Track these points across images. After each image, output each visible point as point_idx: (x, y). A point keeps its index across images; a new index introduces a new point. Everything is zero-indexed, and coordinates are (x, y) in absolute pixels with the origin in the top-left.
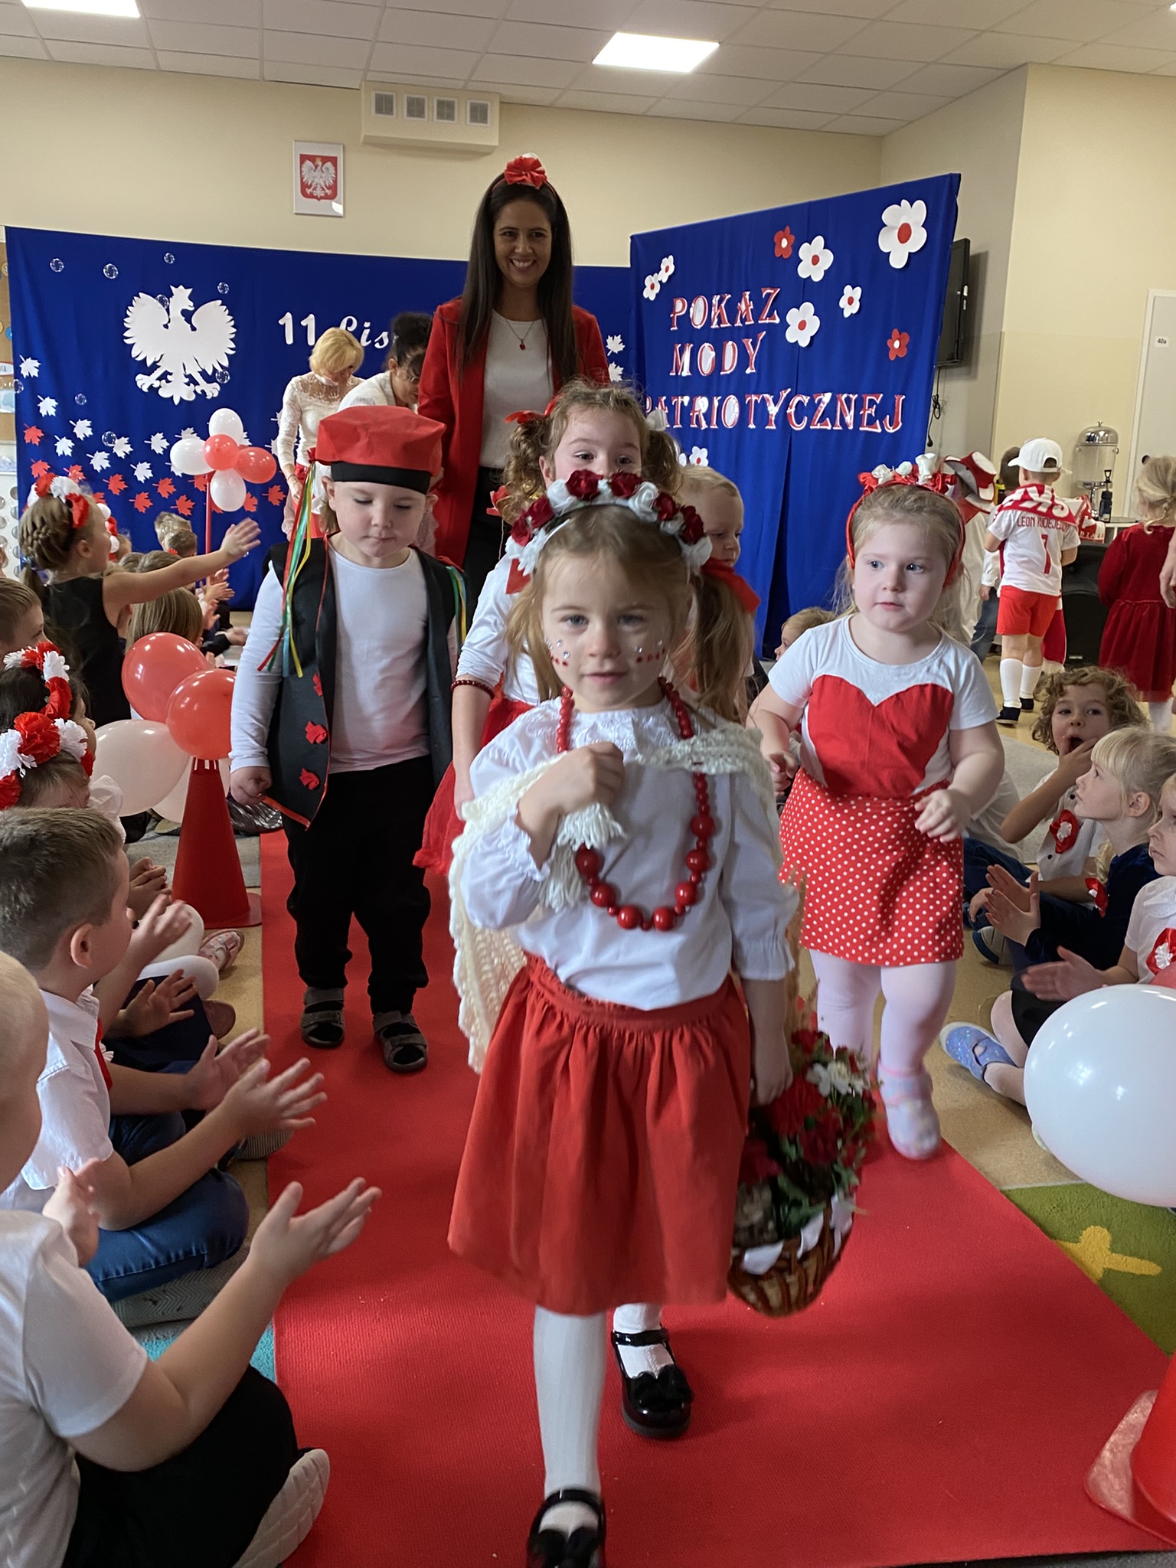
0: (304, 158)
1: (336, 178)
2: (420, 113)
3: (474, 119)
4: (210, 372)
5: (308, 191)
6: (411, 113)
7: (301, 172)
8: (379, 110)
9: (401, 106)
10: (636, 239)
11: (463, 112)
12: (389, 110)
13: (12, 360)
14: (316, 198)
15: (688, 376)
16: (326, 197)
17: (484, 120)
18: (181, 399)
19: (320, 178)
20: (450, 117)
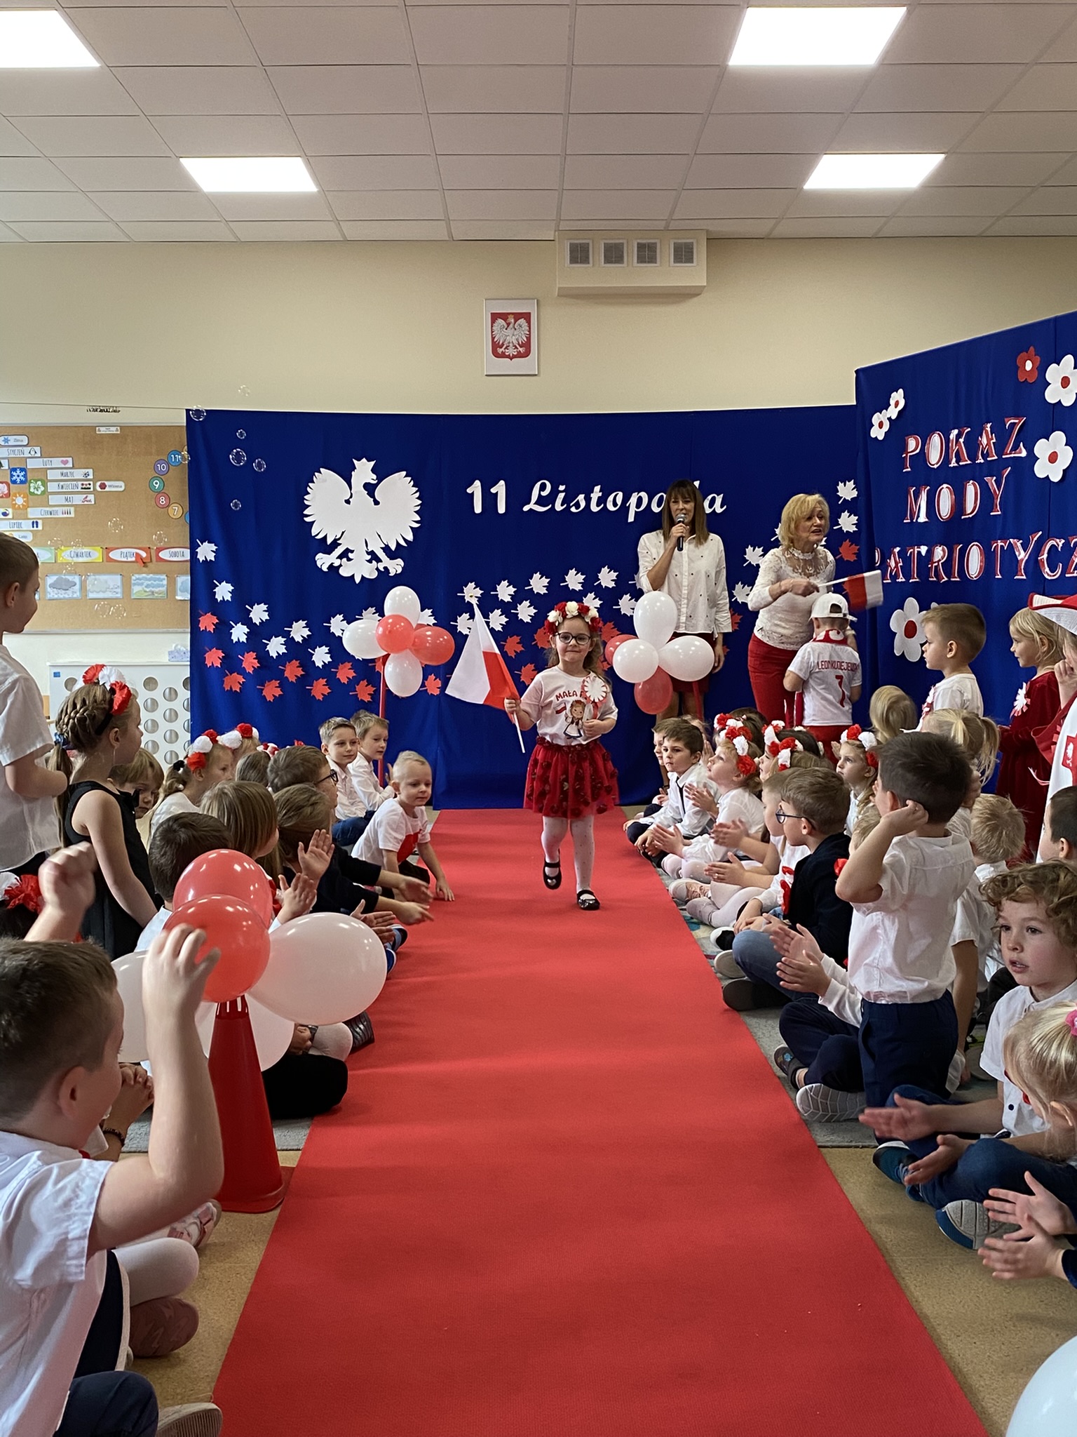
0: (495, 317)
1: (530, 334)
2: (619, 259)
3: (678, 259)
4: (393, 549)
5: (500, 351)
6: (608, 260)
7: (492, 332)
8: (574, 260)
9: (598, 254)
10: (861, 374)
11: (666, 252)
12: (585, 260)
13: (189, 546)
14: (508, 357)
15: (926, 522)
16: (520, 355)
17: (690, 260)
18: (363, 576)
19: (512, 337)
20: (652, 260)
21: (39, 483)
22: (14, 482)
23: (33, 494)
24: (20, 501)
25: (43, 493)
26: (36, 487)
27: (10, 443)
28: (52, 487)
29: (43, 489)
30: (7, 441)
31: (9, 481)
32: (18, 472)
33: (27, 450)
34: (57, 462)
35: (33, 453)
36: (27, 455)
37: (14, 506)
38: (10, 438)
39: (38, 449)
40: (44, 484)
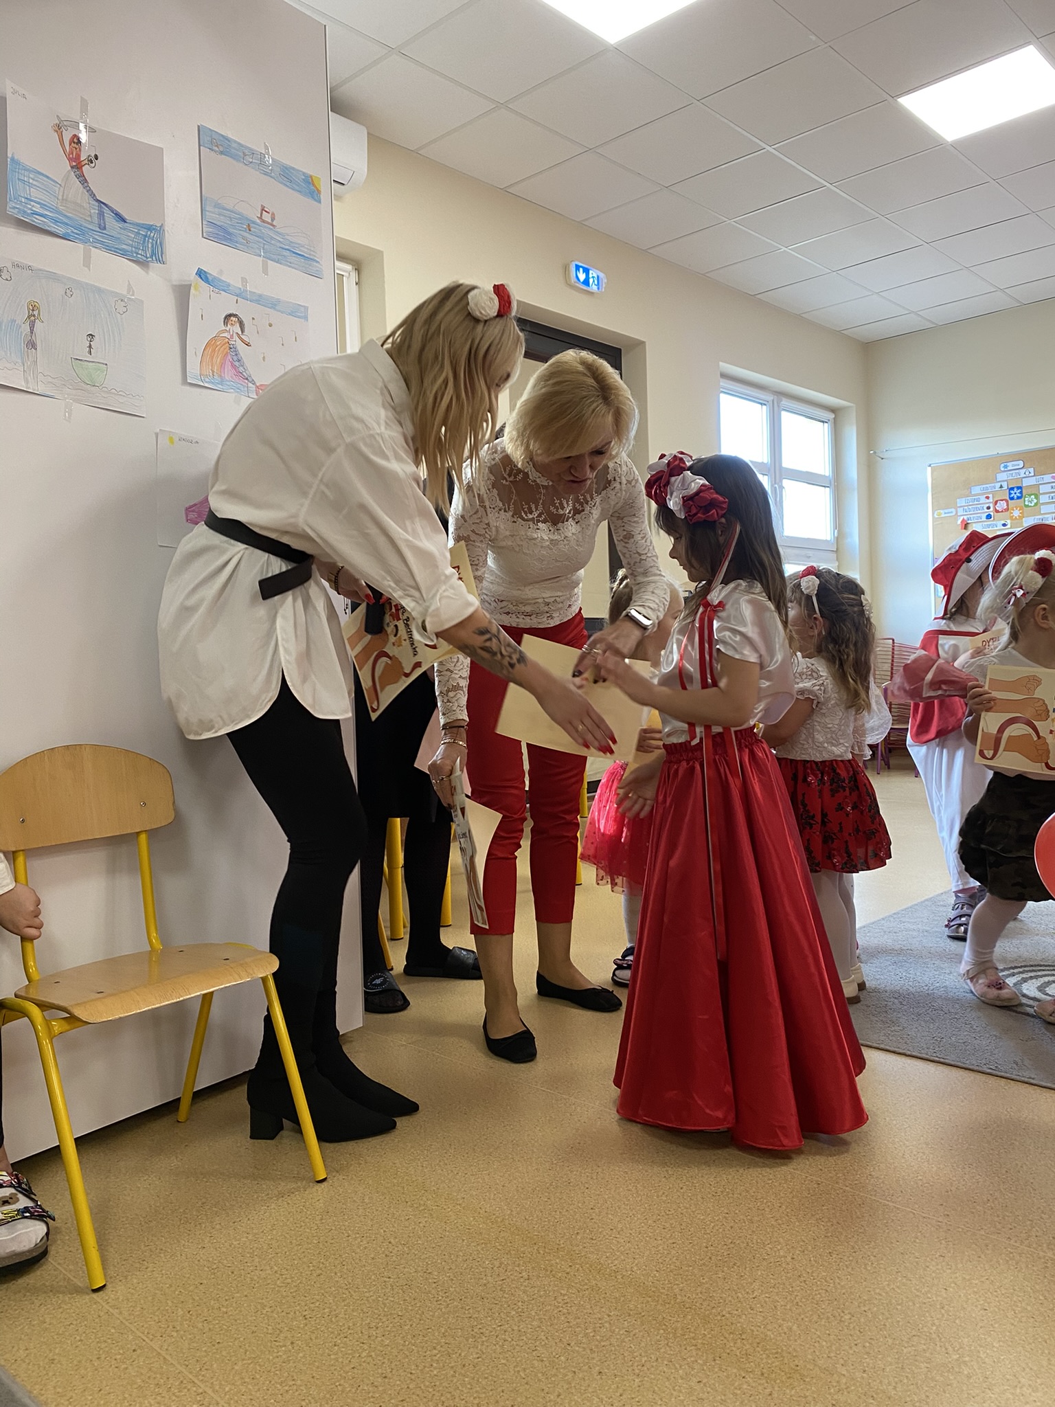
21: (1033, 497)
22: (1012, 499)
23: (1028, 506)
24: (1016, 513)
25: (1036, 504)
26: (1030, 500)
27: (1009, 468)
28: (1043, 499)
29: (1035, 501)
30: (1006, 467)
31: (1008, 498)
32: (1015, 490)
33: (1024, 470)
34: (1048, 478)
35: (1027, 473)
36: (1023, 475)
37: (1011, 518)
38: (1008, 464)
39: (1032, 470)
40: (1037, 497)
